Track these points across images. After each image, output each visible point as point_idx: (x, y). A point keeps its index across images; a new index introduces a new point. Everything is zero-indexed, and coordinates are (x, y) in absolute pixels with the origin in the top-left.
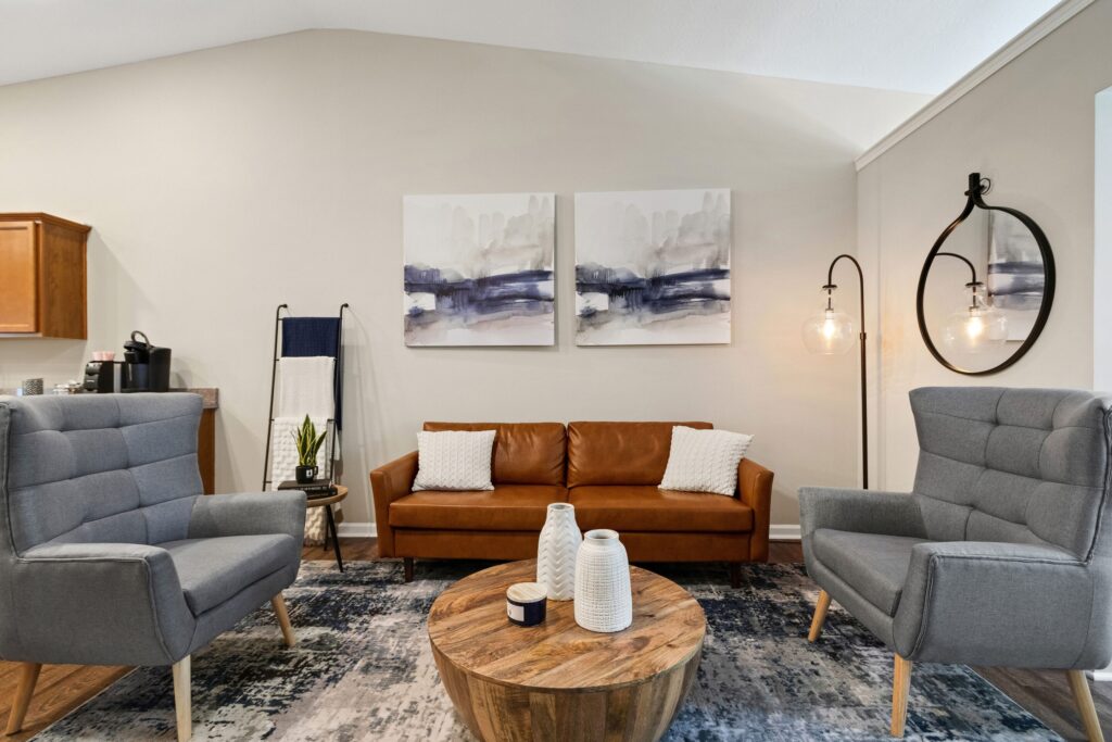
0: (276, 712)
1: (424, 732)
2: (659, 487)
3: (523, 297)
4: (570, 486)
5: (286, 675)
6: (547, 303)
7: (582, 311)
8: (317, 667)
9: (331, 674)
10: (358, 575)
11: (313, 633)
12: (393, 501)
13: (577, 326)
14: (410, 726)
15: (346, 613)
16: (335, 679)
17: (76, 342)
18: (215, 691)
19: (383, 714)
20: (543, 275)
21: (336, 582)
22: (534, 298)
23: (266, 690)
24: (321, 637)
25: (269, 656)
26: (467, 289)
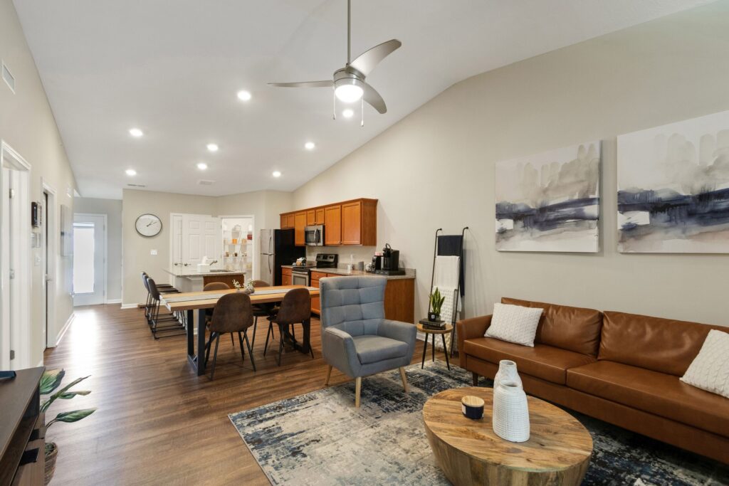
0: (385, 412)
1: (425, 446)
2: (681, 379)
3: (572, 218)
4: (599, 358)
5: (397, 401)
6: (591, 222)
7: (623, 226)
8: (409, 404)
9: (411, 409)
10: (455, 374)
11: (417, 390)
12: (467, 339)
13: (620, 238)
14: (422, 441)
15: (436, 388)
16: (411, 411)
17: (373, 247)
18: (374, 396)
19: (417, 432)
20: (589, 201)
21: (442, 374)
22: (581, 218)
23: (387, 403)
24: (419, 394)
25: (397, 392)
26: (533, 215)
